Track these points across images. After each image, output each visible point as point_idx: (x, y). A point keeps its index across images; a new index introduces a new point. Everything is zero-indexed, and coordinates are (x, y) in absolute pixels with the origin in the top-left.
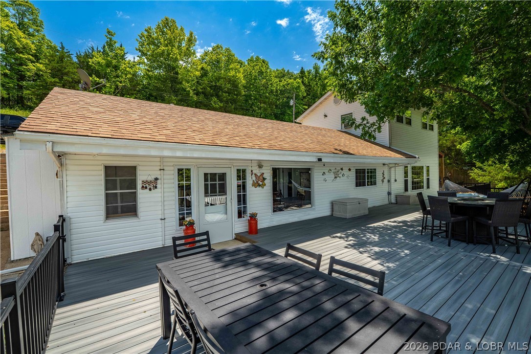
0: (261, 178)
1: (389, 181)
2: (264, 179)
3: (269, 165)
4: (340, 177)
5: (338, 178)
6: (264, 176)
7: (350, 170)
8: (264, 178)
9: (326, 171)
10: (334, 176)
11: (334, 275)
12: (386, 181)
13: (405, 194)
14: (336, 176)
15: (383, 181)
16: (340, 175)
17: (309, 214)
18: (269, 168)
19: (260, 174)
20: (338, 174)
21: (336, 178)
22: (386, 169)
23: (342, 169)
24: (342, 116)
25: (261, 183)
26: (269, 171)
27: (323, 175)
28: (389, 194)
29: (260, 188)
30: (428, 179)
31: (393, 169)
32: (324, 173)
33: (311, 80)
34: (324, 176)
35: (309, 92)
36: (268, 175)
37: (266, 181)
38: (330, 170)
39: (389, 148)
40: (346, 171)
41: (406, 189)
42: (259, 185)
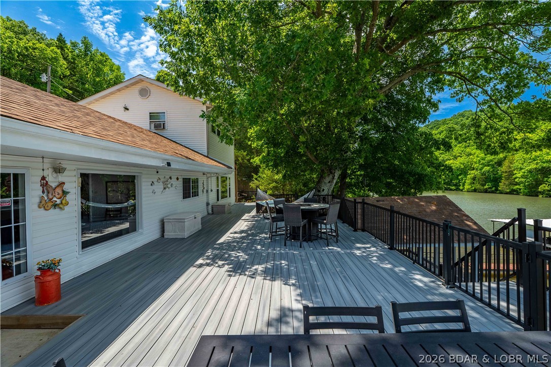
0: (59, 191)
1: (207, 191)
2: (65, 193)
3: (74, 167)
4: (169, 188)
5: (167, 189)
6: (66, 187)
7: (178, 179)
8: (63, 192)
9: (155, 180)
10: (162, 187)
11: (405, 329)
12: (205, 191)
13: (217, 204)
14: (165, 186)
15: (203, 192)
16: (169, 186)
17: (135, 242)
18: (75, 173)
19: (56, 184)
20: (167, 184)
21: (165, 188)
22: (205, 178)
23: (170, 178)
24: (150, 113)
25: (58, 201)
26: (75, 179)
27: (152, 185)
28: (208, 204)
29: (57, 210)
30: (230, 188)
31: (210, 179)
32: (153, 182)
33: (78, 56)
34: (153, 187)
35: (73, 71)
36: (73, 186)
37: (68, 197)
38: (159, 179)
39: (207, 157)
40: (174, 181)
41: (218, 200)
42: (55, 206)
